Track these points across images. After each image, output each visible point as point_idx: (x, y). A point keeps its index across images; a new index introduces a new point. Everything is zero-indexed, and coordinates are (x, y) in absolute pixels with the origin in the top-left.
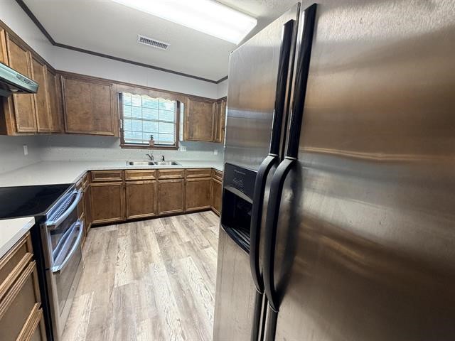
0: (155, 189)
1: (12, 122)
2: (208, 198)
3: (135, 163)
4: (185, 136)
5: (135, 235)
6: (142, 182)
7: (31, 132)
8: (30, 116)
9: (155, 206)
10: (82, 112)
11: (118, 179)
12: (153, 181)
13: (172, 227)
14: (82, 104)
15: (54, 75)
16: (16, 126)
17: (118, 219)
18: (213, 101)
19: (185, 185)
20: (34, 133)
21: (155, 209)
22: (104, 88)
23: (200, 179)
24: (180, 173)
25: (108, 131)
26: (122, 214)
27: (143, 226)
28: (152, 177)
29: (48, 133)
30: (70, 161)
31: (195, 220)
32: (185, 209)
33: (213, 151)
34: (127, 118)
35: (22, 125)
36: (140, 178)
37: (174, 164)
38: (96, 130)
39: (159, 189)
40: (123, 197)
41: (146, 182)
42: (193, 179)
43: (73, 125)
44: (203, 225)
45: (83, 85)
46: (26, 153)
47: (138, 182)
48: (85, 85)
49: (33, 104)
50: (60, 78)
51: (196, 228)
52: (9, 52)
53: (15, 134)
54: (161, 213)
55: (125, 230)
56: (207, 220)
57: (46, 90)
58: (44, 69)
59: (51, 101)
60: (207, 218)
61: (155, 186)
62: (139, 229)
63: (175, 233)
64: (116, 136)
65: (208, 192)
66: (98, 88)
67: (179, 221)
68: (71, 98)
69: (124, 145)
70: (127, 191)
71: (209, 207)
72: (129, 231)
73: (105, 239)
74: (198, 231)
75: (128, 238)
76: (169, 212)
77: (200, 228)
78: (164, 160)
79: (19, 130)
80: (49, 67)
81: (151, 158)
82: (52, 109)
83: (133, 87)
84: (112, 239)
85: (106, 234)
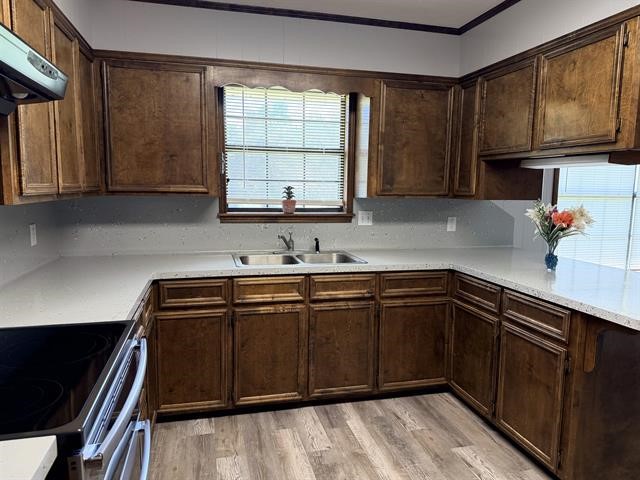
0: (304, 326)
1: (14, 173)
2: (438, 355)
3: (252, 259)
4: (374, 185)
5: (257, 454)
6: (270, 309)
7: (47, 195)
8: (46, 158)
9: (302, 372)
10: (142, 142)
11: (218, 300)
12: (299, 306)
13: (349, 435)
14: (142, 121)
15: (92, 62)
16: (20, 182)
17: (214, 404)
18: (450, 82)
19: (377, 316)
20: (51, 195)
21: (302, 380)
22: (187, 80)
23: (418, 301)
24: (363, 284)
25: (194, 182)
26: (225, 393)
27: (273, 427)
28: (295, 296)
29: (77, 193)
30: (113, 256)
31: (406, 418)
32: (376, 384)
33: (445, 221)
34: (234, 148)
35: (31, 179)
36: (268, 297)
37: (344, 259)
38: (169, 182)
39: (311, 328)
40: (227, 348)
41: (280, 308)
42: (399, 302)
43: (124, 171)
44: (437, 439)
45: (146, 78)
46: (34, 242)
47: (263, 309)
48: (148, 77)
49: (53, 130)
50: (101, 67)
51: (416, 446)
52: (14, 10)
53: (17, 201)
54: (317, 393)
55: (232, 437)
56: (441, 422)
57: (76, 96)
58: (74, 48)
59: (84, 121)
60: (441, 417)
61: (303, 318)
62: (265, 436)
63: (360, 457)
64: (213, 193)
65: (441, 337)
66: (177, 81)
67: (363, 418)
68: (120, 109)
69: (227, 216)
70: (237, 331)
71: (442, 381)
72: (241, 440)
73: (189, 458)
74: (425, 458)
75: (242, 459)
76: (336, 391)
77: (427, 449)
78: (317, 248)
79: (27, 191)
80: (83, 43)
81: (289, 245)
82: (85, 138)
83: (249, 70)
84: (203, 461)
85: (189, 444)
